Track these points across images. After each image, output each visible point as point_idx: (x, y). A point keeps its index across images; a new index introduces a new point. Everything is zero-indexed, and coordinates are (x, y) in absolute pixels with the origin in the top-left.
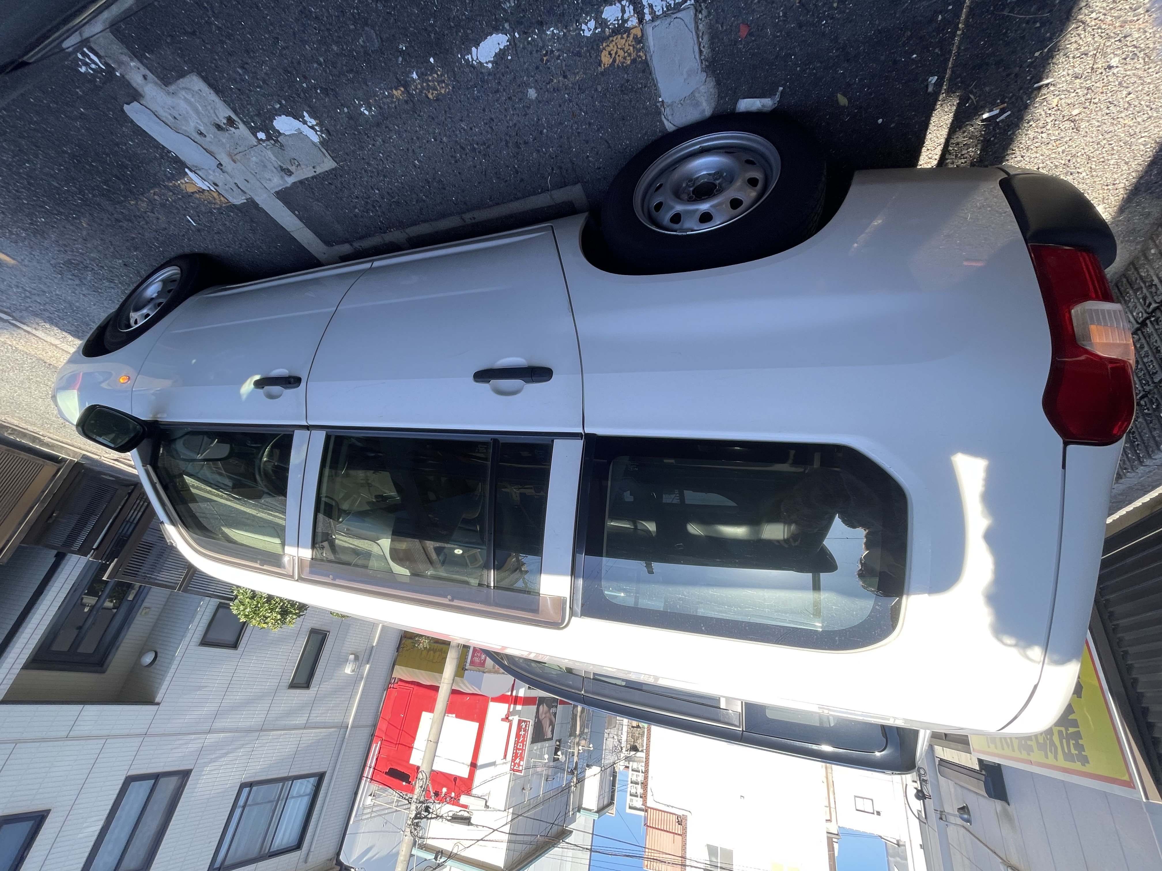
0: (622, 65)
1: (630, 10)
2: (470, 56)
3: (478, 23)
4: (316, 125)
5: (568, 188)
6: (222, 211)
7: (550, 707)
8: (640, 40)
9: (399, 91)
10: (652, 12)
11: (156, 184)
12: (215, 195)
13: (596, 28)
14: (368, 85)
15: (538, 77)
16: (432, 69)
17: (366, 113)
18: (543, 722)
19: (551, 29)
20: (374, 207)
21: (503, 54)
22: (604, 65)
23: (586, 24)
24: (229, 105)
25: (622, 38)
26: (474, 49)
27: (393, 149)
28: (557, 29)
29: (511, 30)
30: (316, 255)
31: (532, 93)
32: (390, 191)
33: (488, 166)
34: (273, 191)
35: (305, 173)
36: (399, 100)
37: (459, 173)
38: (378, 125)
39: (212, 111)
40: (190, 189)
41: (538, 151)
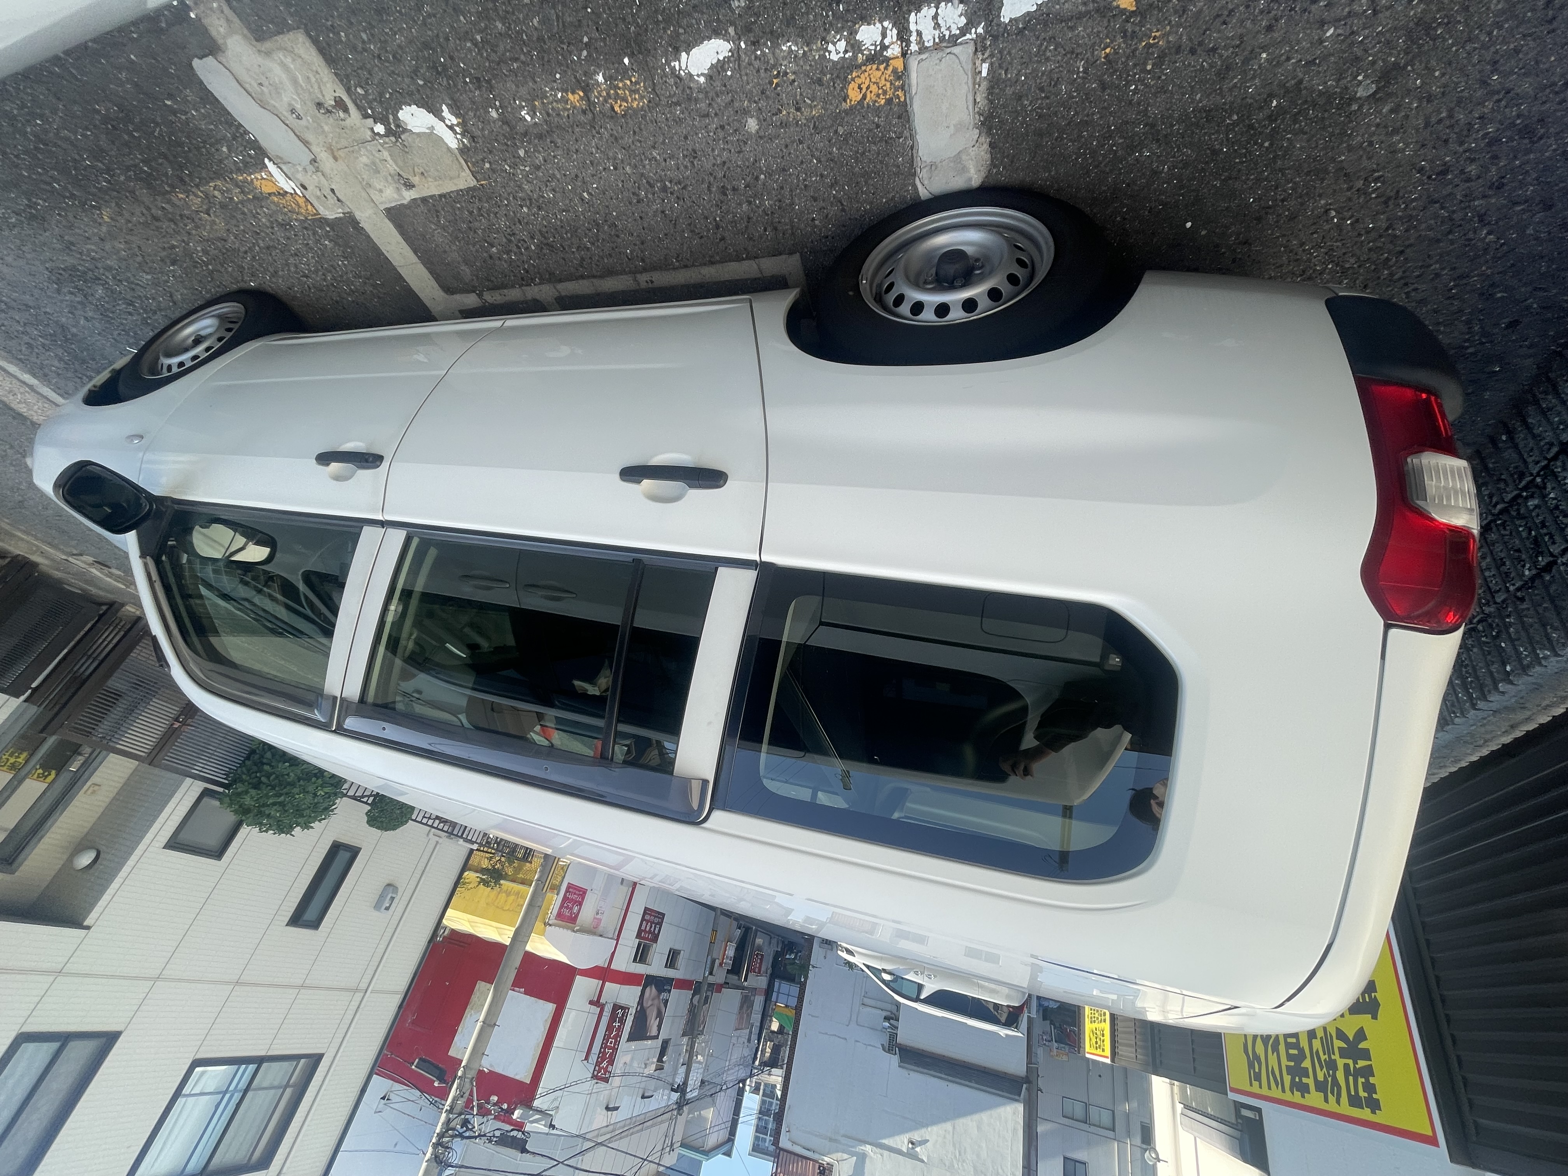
0: (874, 105)
1: (892, 34)
2: (677, 64)
3: (694, 21)
4: (457, 125)
5: (784, 257)
6: (306, 225)
7: (660, 990)
8: (901, 76)
9: (577, 97)
10: (921, 41)
11: (218, 175)
12: (301, 201)
13: (846, 52)
14: (536, 82)
15: (762, 104)
16: (624, 73)
17: (528, 118)
18: (648, 1012)
19: (789, 44)
20: (518, 247)
21: (722, 67)
22: (851, 101)
23: (834, 44)
24: (341, 81)
25: (878, 69)
26: (684, 55)
27: (556, 172)
28: (797, 45)
29: (736, 37)
30: (428, 303)
31: (752, 124)
32: (544, 230)
33: (681, 213)
34: (382, 207)
35: (430, 188)
36: (575, 107)
37: (641, 218)
38: (540, 137)
39: (316, 86)
40: (267, 189)
41: (750, 203)
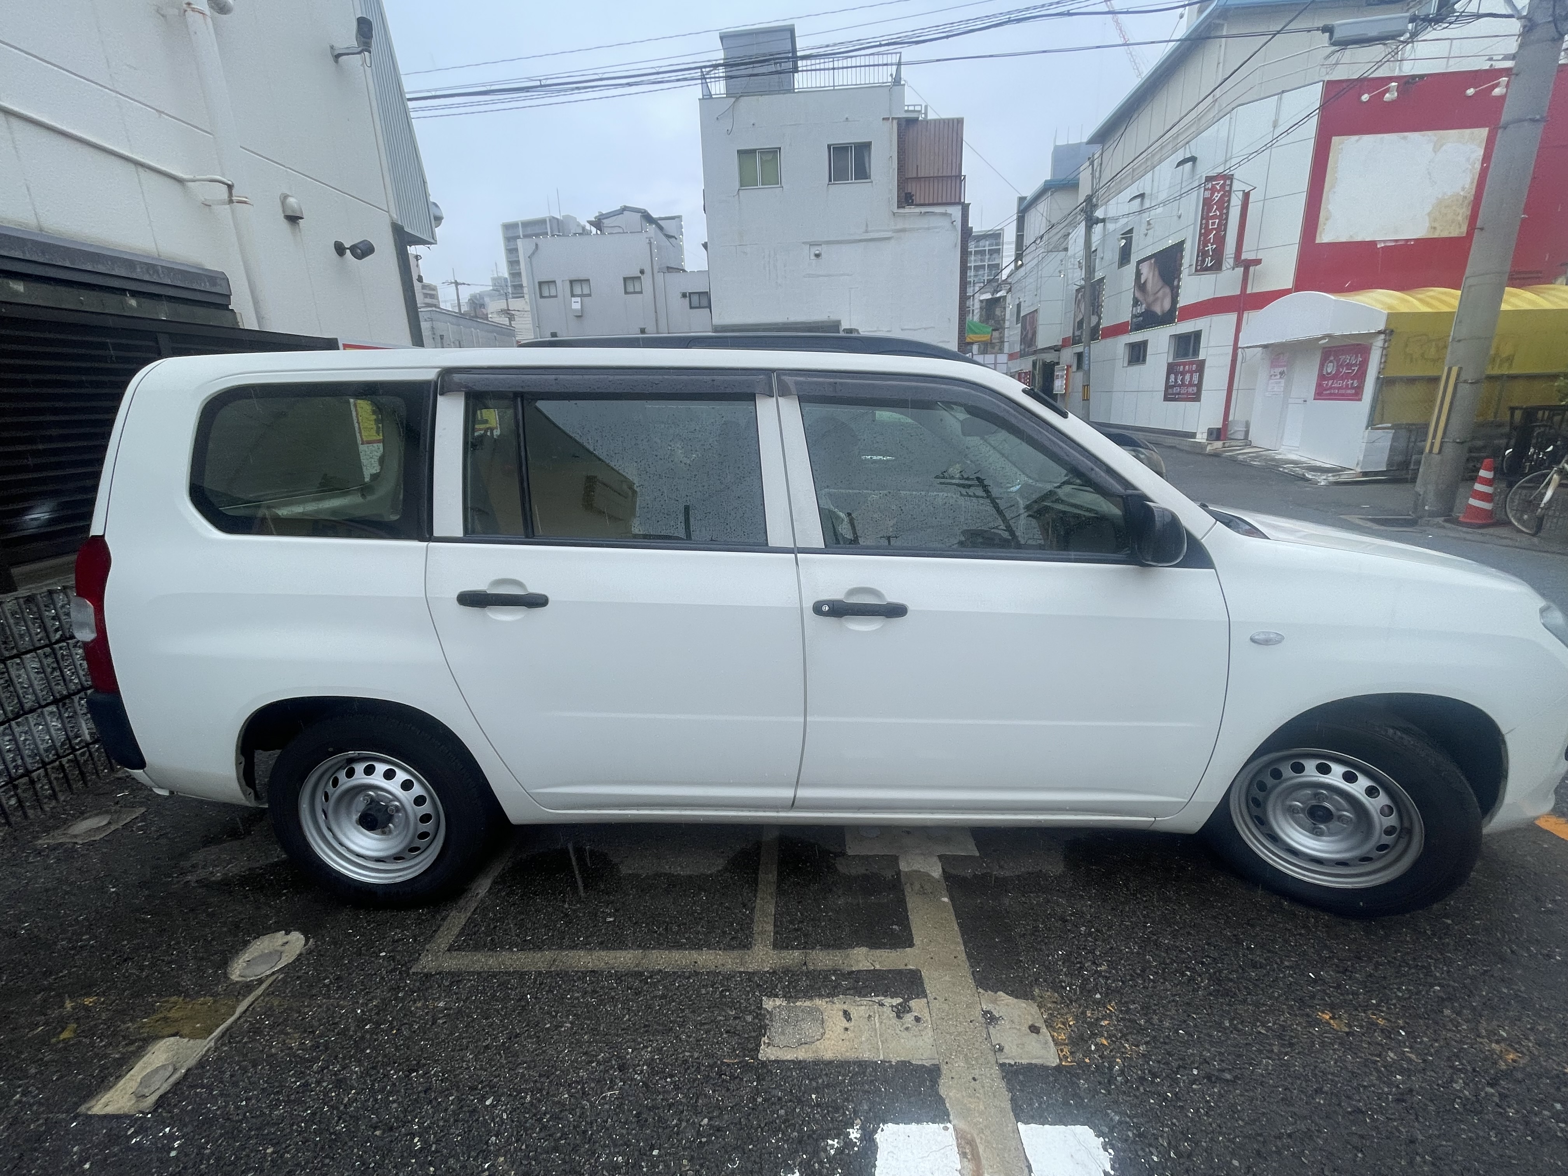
7: (1148, 313)
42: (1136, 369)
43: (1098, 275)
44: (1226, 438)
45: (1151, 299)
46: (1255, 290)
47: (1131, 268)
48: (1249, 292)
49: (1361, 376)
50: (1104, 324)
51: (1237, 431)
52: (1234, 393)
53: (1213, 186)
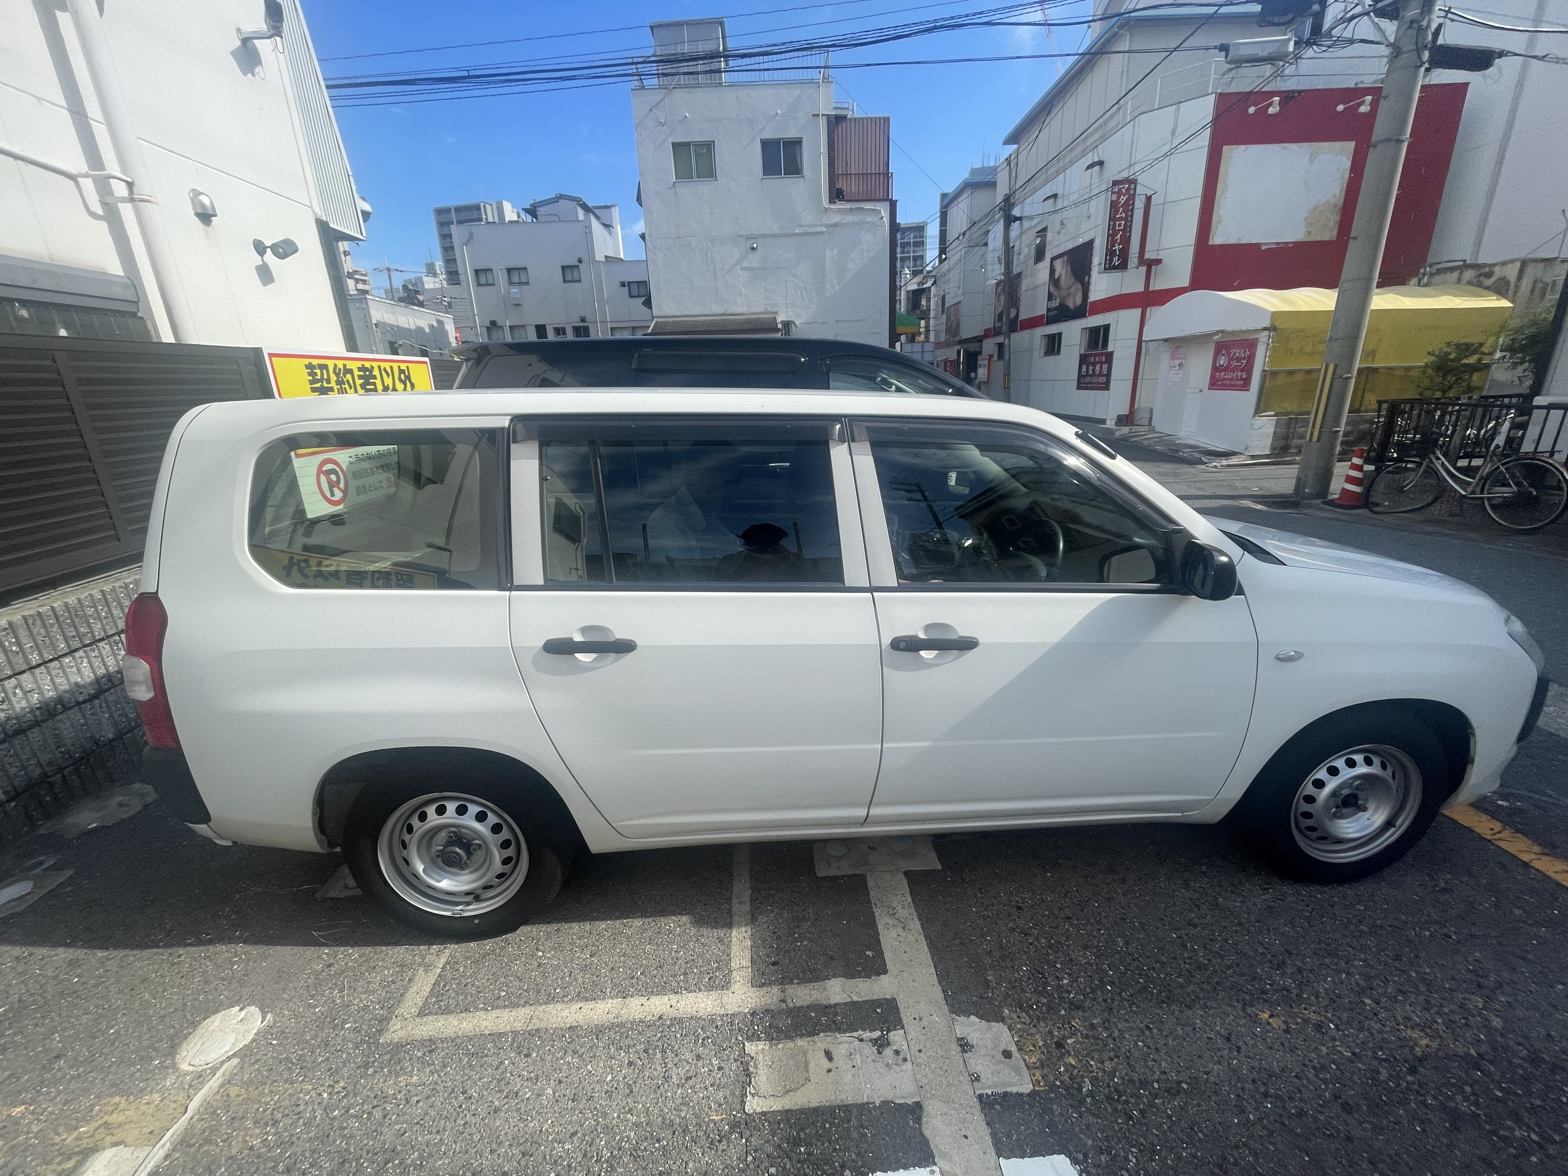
7: (1062, 307)
42: (1052, 358)
43: (1016, 270)
44: (1132, 424)
45: (1064, 293)
46: (1156, 288)
47: (1046, 263)
48: (1151, 289)
49: (1248, 369)
50: (1023, 316)
51: (1142, 416)
52: (1139, 382)
53: (1120, 190)
